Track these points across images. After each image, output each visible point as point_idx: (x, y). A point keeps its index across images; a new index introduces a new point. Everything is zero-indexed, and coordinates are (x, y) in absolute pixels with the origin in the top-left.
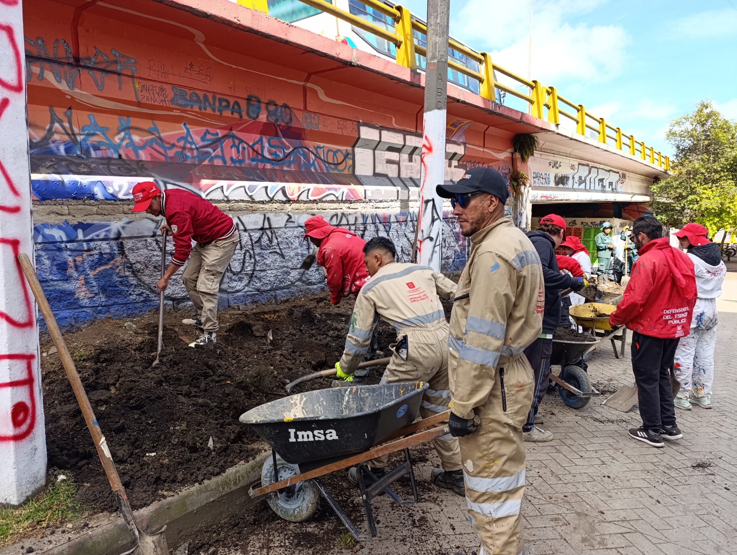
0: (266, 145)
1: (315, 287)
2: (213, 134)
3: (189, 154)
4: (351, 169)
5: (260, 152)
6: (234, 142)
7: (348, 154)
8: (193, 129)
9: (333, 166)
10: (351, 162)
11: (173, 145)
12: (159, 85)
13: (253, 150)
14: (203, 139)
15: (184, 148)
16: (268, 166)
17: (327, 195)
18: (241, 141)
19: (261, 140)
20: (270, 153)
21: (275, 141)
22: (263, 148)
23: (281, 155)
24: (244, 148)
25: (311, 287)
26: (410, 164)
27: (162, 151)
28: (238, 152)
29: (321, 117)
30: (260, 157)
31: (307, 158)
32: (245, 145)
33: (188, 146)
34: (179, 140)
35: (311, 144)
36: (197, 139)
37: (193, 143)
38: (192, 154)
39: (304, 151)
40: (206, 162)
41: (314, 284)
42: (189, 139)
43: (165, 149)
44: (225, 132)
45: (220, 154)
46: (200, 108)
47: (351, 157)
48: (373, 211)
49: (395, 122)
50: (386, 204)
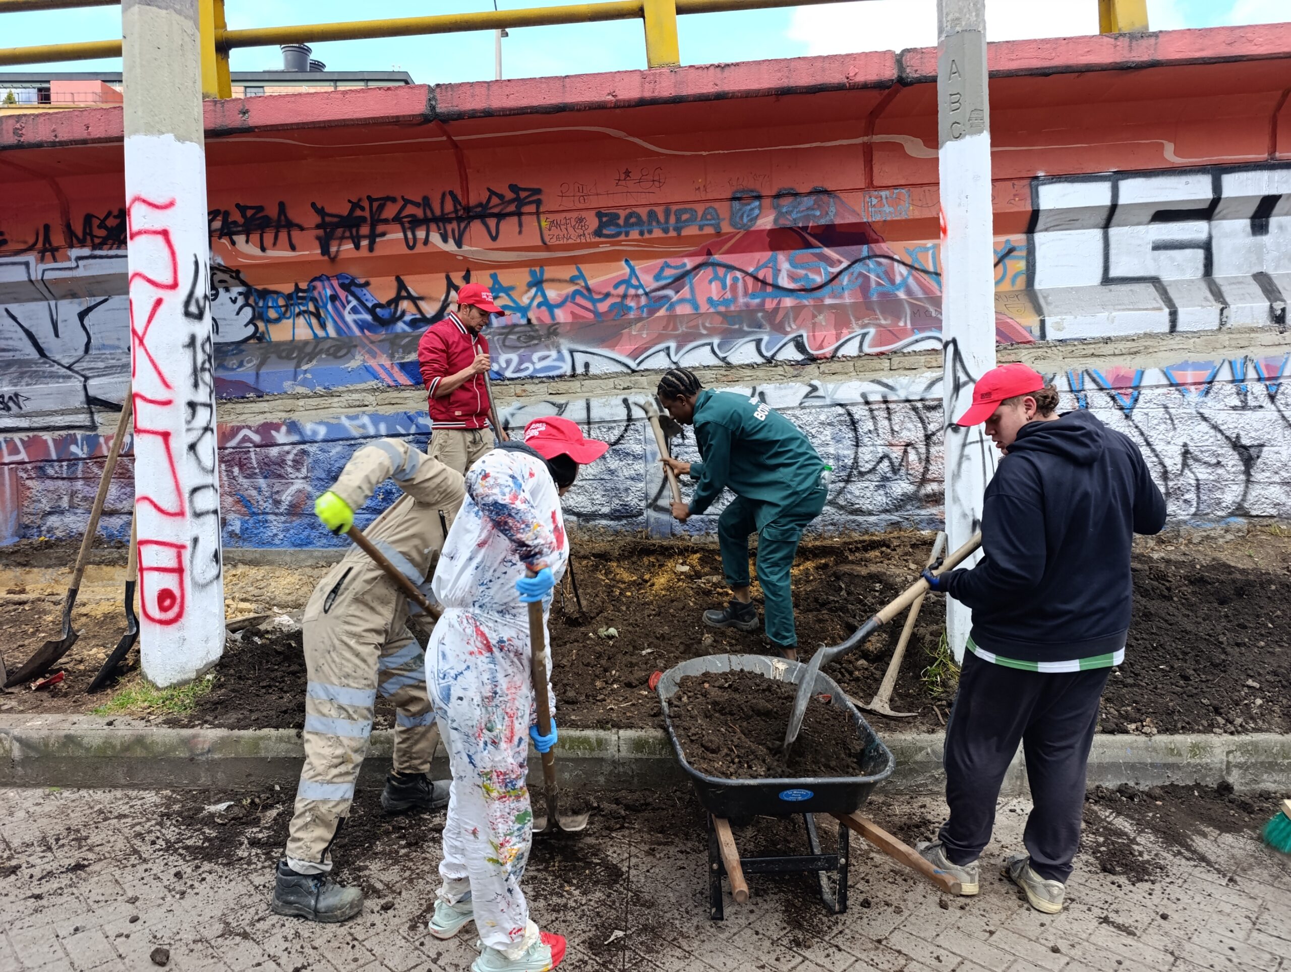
0: (785, 266)
1: (872, 519)
2: (676, 268)
3: (632, 304)
4: (1021, 280)
5: (770, 280)
6: (716, 274)
7: (1011, 251)
8: (639, 265)
10: (1022, 265)
11: (607, 295)
12: (575, 215)
13: (756, 278)
14: (657, 278)
15: (625, 296)
16: (788, 302)
17: (917, 341)
18: (731, 269)
19: (775, 260)
20: (792, 277)
21: (804, 256)
22: (777, 272)
23: (820, 279)
24: (735, 279)
25: (860, 519)
26: (1260, 240)
27: (589, 305)
28: (724, 287)
29: (916, 190)
30: (769, 289)
31: (888, 275)
32: (739, 274)
33: (632, 291)
34: (616, 286)
35: (895, 248)
36: (647, 278)
37: (641, 286)
38: (638, 302)
39: (879, 264)
40: (662, 312)
41: (870, 513)
42: (634, 282)
43: (594, 302)
44: (699, 260)
45: (688, 296)
46: (642, 233)
47: (1024, 253)
48: (1079, 365)
49: (1176, 153)
50: (1122, 346)
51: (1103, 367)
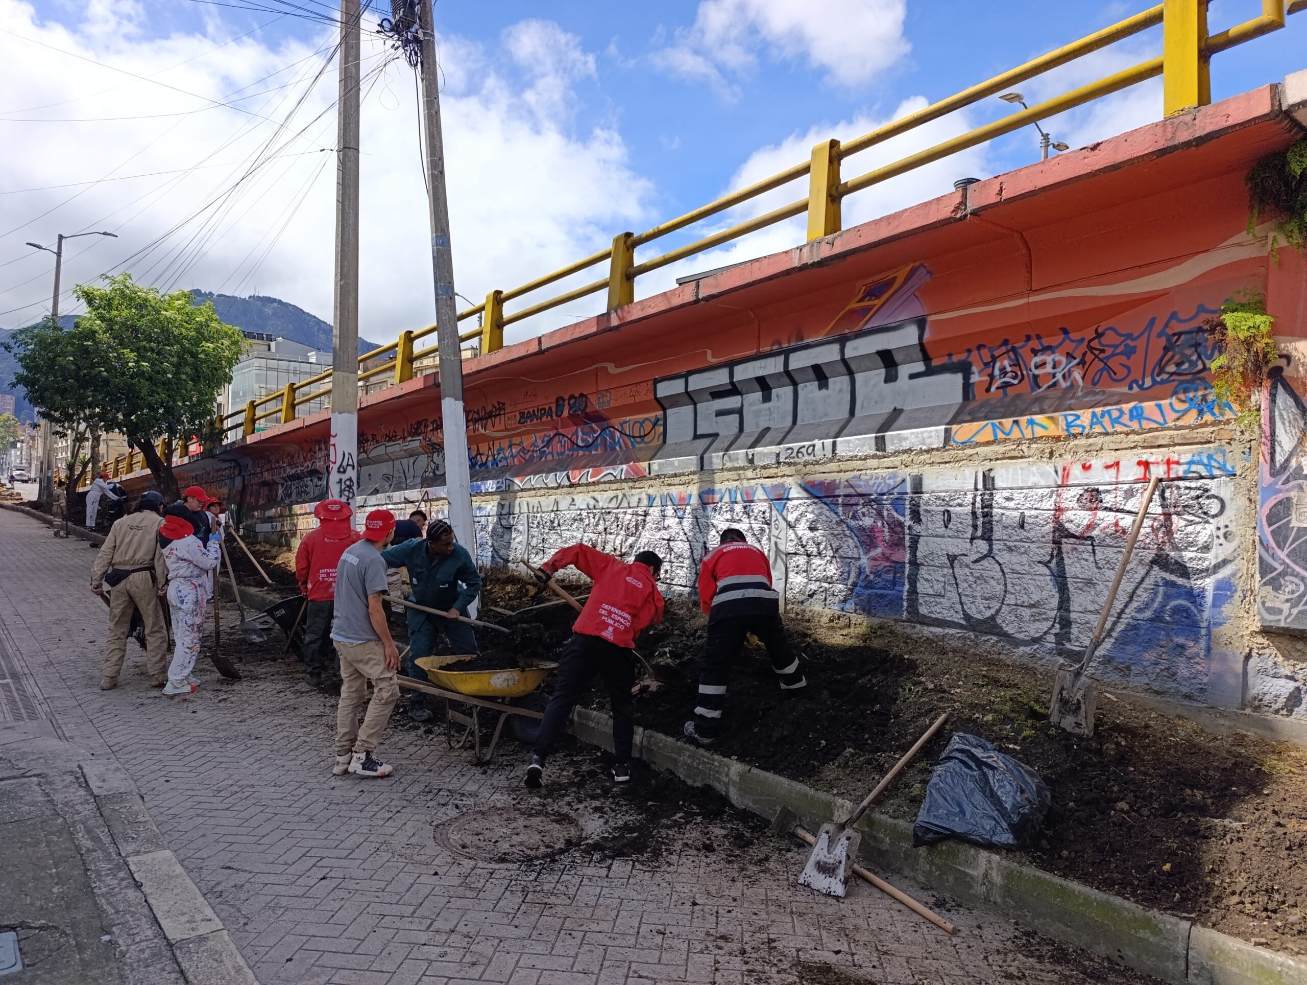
0: (580, 434)
2: (548, 436)
3: (535, 455)
4: (661, 438)
6: (559, 439)
7: (658, 420)
8: (538, 435)
9: (638, 440)
10: (661, 429)
11: (529, 451)
12: (512, 414)
13: (571, 441)
14: (543, 442)
15: (533, 451)
16: (581, 453)
17: (605, 476)
18: (564, 436)
19: (577, 431)
20: (583, 440)
21: (586, 428)
22: (577, 437)
23: (590, 440)
24: (565, 442)
26: (767, 405)
27: (523, 456)
28: (561, 446)
29: (613, 392)
30: (575, 447)
31: (613, 437)
32: (566, 439)
33: (535, 449)
34: (531, 446)
35: (616, 422)
36: (539, 442)
37: (538, 446)
38: (537, 454)
39: (610, 431)
40: (543, 459)
42: (536, 444)
43: (525, 454)
44: (555, 432)
45: (551, 451)
46: (532, 421)
47: (661, 422)
48: (665, 490)
49: (713, 357)
50: (684, 479)
51: (675, 491)
